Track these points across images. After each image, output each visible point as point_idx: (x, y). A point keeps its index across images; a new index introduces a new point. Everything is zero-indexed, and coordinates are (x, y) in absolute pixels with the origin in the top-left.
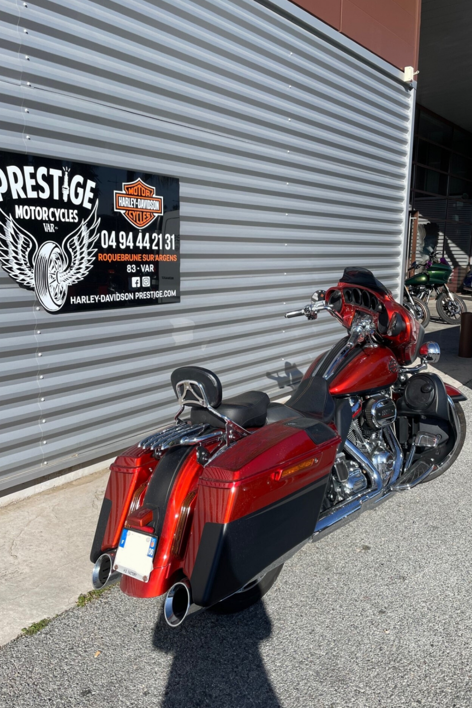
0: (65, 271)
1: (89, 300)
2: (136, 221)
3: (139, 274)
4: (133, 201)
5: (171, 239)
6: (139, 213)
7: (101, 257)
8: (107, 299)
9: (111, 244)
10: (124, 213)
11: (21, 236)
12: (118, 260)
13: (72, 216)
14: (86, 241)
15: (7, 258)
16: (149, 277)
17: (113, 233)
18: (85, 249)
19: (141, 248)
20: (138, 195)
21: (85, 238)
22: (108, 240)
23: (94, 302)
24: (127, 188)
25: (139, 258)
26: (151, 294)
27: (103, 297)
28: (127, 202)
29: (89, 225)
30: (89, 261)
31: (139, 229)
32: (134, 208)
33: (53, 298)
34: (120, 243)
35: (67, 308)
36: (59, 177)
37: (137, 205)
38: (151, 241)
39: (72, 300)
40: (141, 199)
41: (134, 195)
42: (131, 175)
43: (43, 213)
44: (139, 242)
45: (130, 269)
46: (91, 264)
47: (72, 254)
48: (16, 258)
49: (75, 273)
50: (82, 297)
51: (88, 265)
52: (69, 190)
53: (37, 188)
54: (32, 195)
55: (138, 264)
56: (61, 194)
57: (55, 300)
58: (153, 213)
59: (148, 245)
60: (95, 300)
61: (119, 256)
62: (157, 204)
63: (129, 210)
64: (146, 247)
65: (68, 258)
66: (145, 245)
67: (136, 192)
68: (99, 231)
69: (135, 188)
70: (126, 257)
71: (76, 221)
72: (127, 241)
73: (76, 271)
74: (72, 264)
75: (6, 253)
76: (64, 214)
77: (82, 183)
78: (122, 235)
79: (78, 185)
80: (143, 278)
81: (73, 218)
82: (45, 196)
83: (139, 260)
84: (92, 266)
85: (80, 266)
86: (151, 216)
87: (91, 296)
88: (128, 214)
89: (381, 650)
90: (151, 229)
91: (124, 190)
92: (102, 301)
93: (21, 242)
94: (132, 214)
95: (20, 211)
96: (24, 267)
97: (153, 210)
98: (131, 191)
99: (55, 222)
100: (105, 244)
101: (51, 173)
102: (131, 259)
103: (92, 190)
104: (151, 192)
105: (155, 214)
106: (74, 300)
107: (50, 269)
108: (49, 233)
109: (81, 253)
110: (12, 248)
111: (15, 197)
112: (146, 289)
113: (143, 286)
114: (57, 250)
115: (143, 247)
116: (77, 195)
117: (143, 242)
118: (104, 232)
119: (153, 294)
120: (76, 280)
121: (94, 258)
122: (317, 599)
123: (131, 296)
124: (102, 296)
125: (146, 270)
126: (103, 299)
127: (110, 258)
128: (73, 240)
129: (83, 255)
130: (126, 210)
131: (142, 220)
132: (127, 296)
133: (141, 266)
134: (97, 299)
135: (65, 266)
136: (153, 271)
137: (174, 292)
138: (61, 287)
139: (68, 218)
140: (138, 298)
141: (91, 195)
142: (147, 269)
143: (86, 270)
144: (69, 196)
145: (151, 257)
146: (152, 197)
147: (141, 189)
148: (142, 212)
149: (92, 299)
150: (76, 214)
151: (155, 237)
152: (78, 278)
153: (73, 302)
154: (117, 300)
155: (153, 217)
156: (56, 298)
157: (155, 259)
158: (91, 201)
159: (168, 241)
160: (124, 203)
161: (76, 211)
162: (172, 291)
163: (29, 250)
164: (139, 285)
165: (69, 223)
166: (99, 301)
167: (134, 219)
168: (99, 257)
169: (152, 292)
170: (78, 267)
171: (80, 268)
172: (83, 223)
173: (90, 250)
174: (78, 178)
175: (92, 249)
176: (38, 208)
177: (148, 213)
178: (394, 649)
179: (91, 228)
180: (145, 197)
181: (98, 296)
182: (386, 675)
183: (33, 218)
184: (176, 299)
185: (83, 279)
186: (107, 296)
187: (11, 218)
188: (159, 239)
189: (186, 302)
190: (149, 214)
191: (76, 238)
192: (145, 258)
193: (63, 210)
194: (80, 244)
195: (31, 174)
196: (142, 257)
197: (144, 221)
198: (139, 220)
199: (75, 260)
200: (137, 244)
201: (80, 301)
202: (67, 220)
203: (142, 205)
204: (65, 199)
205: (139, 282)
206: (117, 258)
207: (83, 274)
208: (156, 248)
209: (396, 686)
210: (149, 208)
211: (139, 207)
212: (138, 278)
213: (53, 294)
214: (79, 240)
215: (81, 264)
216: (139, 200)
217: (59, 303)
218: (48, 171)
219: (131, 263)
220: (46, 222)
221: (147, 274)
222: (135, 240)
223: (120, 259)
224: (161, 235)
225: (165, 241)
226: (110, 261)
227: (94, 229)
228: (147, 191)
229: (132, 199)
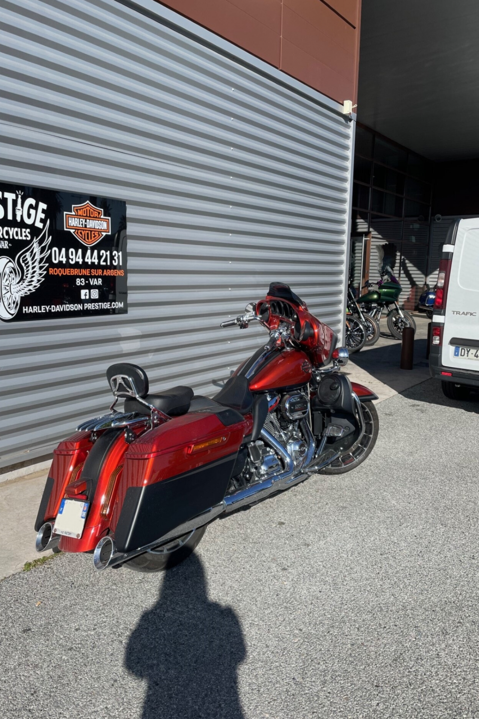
0: (18, 283)
1: (41, 309)
2: (85, 239)
3: (89, 287)
4: (82, 221)
5: (119, 256)
6: (88, 232)
7: (51, 271)
8: (57, 310)
9: (61, 259)
10: (74, 232)
12: (68, 274)
13: (25, 235)
14: (38, 257)
16: (97, 290)
17: (64, 250)
18: (36, 264)
19: (90, 263)
20: (87, 216)
21: (37, 254)
22: (59, 256)
23: (45, 311)
24: (77, 210)
25: (88, 272)
26: (99, 305)
27: (53, 308)
28: (76, 222)
29: (40, 242)
30: (41, 274)
31: (87, 247)
32: (83, 227)
33: (7, 308)
34: (70, 259)
35: (20, 316)
36: (13, 200)
37: (86, 225)
38: (100, 257)
39: (24, 310)
40: (90, 220)
41: (83, 216)
42: (79, 198)
44: (88, 259)
45: (78, 282)
46: (42, 278)
47: (25, 268)
49: (27, 286)
50: (34, 307)
51: (39, 278)
52: (22, 211)
55: (87, 278)
56: (14, 215)
57: (8, 309)
58: (101, 232)
59: (96, 261)
60: (46, 310)
61: (70, 271)
62: (105, 224)
63: (78, 230)
64: (94, 263)
65: (21, 272)
66: (93, 261)
67: (84, 213)
68: (50, 247)
69: (84, 210)
70: (75, 272)
71: (29, 239)
72: (76, 257)
73: (28, 284)
74: (25, 277)
76: (17, 233)
77: (34, 205)
78: (72, 252)
79: (31, 206)
80: (92, 290)
81: (26, 236)
83: (88, 274)
84: (43, 279)
85: (32, 279)
86: (99, 235)
87: (43, 307)
88: (77, 233)
89: (277, 595)
90: (99, 247)
91: (74, 211)
92: (53, 311)
94: (81, 233)
97: (101, 229)
98: (80, 213)
99: (9, 240)
100: (55, 260)
101: (5, 196)
102: (80, 273)
103: (43, 211)
104: (99, 213)
105: (103, 233)
106: (27, 310)
107: (4, 281)
108: (3, 249)
109: (33, 268)
112: (94, 301)
113: (92, 298)
114: (10, 264)
116: (29, 216)
117: (91, 258)
118: (55, 249)
119: (101, 305)
120: (28, 292)
121: (45, 272)
122: (232, 561)
123: (79, 307)
124: (52, 306)
125: (94, 283)
126: (54, 309)
127: (60, 273)
128: (26, 256)
129: (35, 269)
130: (76, 229)
131: (91, 239)
132: (76, 306)
133: (90, 279)
134: (47, 309)
135: (18, 279)
136: (101, 284)
137: (121, 304)
138: (14, 298)
139: (21, 236)
140: (87, 308)
141: (43, 216)
142: (96, 283)
143: (38, 282)
144: (22, 216)
145: (100, 272)
146: (100, 218)
147: (89, 210)
148: (91, 231)
149: (43, 309)
150: (29, 233)
151: (103, 254)
152: (30, 290)
153: (25, 311)
154: (67, 310)
155: (101, 235)
156: (9, 308)
157: (103, 273)
158: (42, 221)
159: (116, 258)
160: (73, 223)
161: (28, 230)
162: (119, 303)
164: (87, 297)
165: (22, 240)
166: (50, 311)
167: (83, 238)
168: (50, 272)
169: (100, 304)
170: (30, 280)
171: (32, 281)
172: (35, 240)
173: (41, 265)
174: (31, 201)
175: (44, 263)
177: (96, 233)
178: (288, 595)
179: (43, 245)
180: (94, 217)
181: (49, 306)
182: (278, 612)
184: (124, 311)
185: (34, 291)
186: (58, 306)
188: (107, 255)
189: (133, 313)
190: (98, 233)
191: (28, 254)
192: (94, 272)
193: (16, 229)
194: (32, 259)
196: (90, 271)
197: (93, 239)
198: (88, 239)
199: (27, 274)
200: (86, 260)
201: (32, 311)
202: (20, 238)
203: (91, 225)
204: (19, 219)
205: (88, 294)
206: (67, 272)
207: (35, 286)
208: (104, 264)
209: (284, 620)
210: (97, 228)
211: (88, 227)
212: (87, 291)
213: (6, 304)
214: (31, 256)
215: (32, 277)
216: (88, 220)
217: (12, 312)
218: (3, 195)
219: (80, 277)
220: (0, 239)
221: (95, 287)
222: (84, 256)
223: (70, 273)
224: (109, 252)
225: (112, 258)
226: (60, 274)
227: (45, 246)
228: (95, 212)
229: (81, 220)
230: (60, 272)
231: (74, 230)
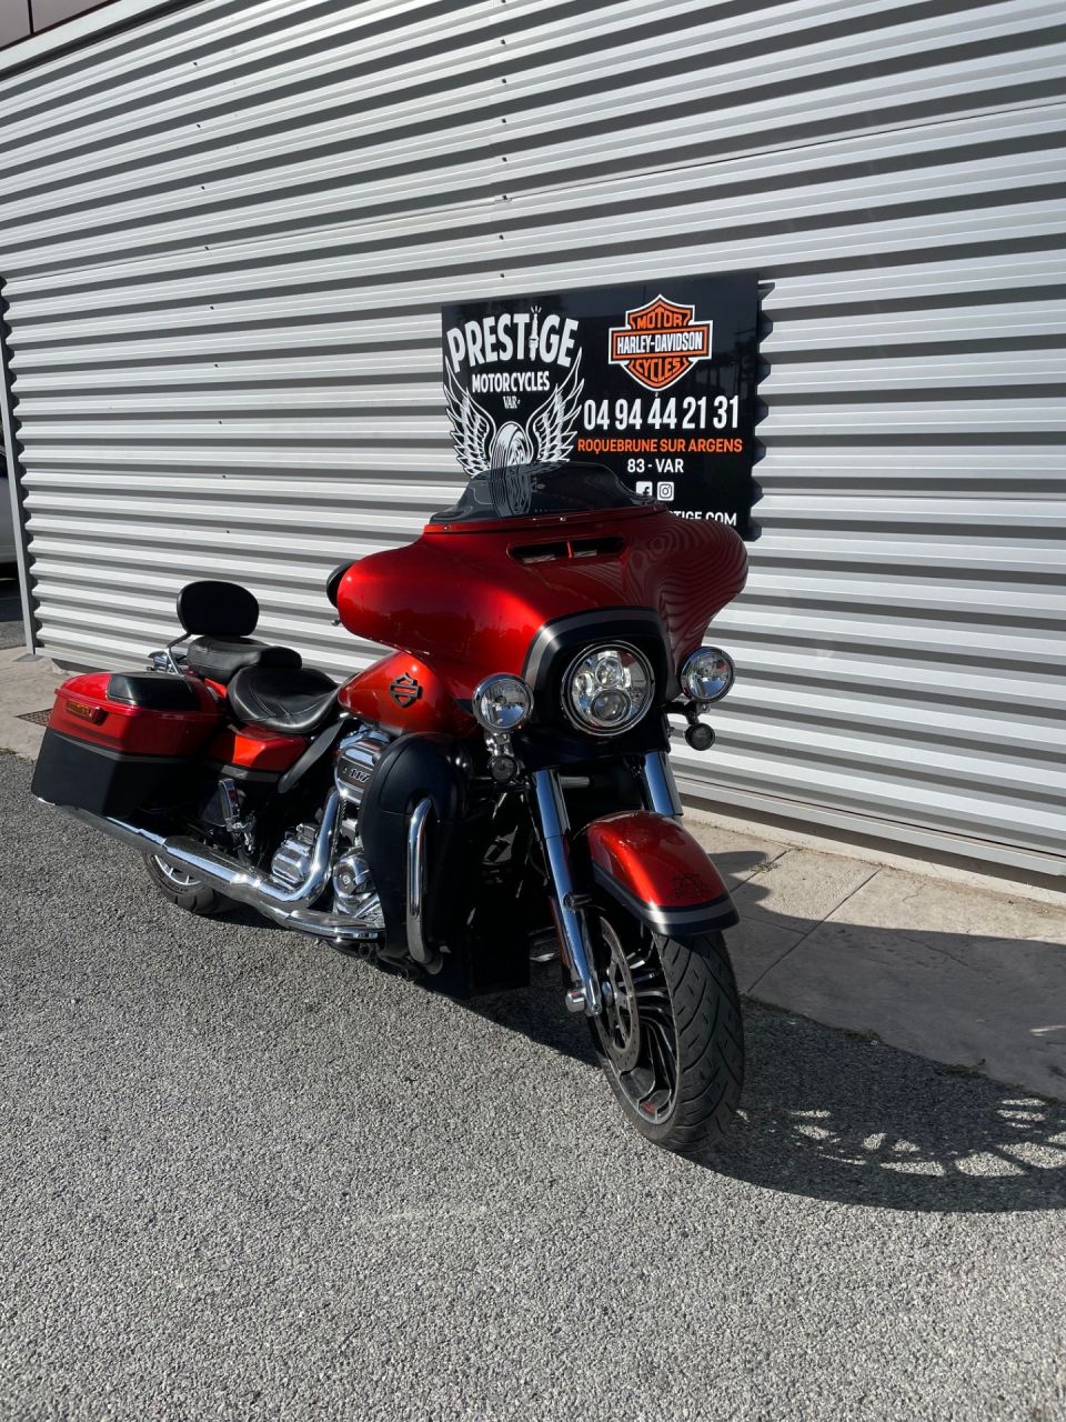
2: (649, 378)
3: (653, 476)
4: (645, 341)
5: (730, 408)
6: (656, 361)
7: (582, 445)
9: (599, 422)
10: (627, 366)
11: (478, 416)
12: (612, 450)
14: (560, 420)
15: (462, 447)
16: (672, 484)
17: (605, 403)
18: (557, 432)
19: (657, 427)
20: (656, 328)
21: (558, 414)
22: (597, 416)
24: (635, 320)
25: (653, 445)
28: (633, 345)
29: (565, 393)
30: (563, 451)
31: (654, 393)
32: (646, 353)
34: (617, 419)
37: (652, 348)
38: (681, 413)
40: (661, 334)
41: (647, 329)
43: (504, 382)
44: (654, 417)
45: (631, 466)
46: (566, 457)
47: (540, 440)
48: (471, 447)
51: (561, 458)
53: (499, 346)
54: (492, 357)
55: (649, 457)
58: (687, 357)
59: (672, 422)
62: (698, 339)
63: (636, 359)
64: (668, 425)
65: (533, 447)
66: (666, 420)
67: (651, 323)
68: (582, 401)
69: (649, 315)
70: (626, 445)
72: (629, 415)
74: (539, 456)
75: (462, 440)
76: (530, 379)
78: (622, 406)
80: (659, 484)
81: (543, 384)
82: (506, 356)
83: (652, 450)
85: (550, 460)
86: (682, 364)
88: (634, 366)
90: (680, 391)
91: (629, 323)
93: (477, 425)
94: (642, 366)
95: (478, 383)
96: (480, 459)
97: (688, 350)
98: (641, 323)
99: (518, 394)
100: (590, 423)
102: (637, 447)
104: (684, 316)
105: (690, 359)
108: (510, 410)
109: (552, 440)
110: (467, 433)
111: (473, 363)
113: (660, 498)
114: (519, 435)
115: (661, 425)
117: (662, 416)
118: (590, 402)
121: (572, 447)
125: (666, 468)
128: (541, 419)
129: (555, 443)
130: (630, 359)
131: (663, 374)
133: (657, 460)
135: (530, 460)
136: (682, 471)
137: (730, 517)
142: (669, 468)
144: (538, 350)
145: (680, 444)
146: (687, 326)
147: (663, 314)
148: (664, 359)
151: (690, 404)
155: (687, 364)
157: (687, 447)
159: (722, 412)
160: (627, 348)
161: (547, 373)
162: (726, 515)
163: (485, 435)
167: (646, 375)
168: (580, 446)
170: (546, 461)
172: (556, 390)
173: (565, 434)
175: (570, 431)
176: (499, 375)
177: (675, 359)
179: (569, 397)
180: (672, 327)
183: (492, 390)
187: (468, 393)
188: (698, 408)
190: (679, 359)
191: (545, 415)
192: (666, 445)
193: (529, 374)
194: (551, 425)
195: (491, 328)
196: (658, 443)
197: (667, 374)
198: (656, 375)
199: (543, 451)
200: (650, 421)
202: (534, 389)
203: (664, 345)
204: (533, 356)
205: (650, 491)
206: (611, 446)
208: (692, 426)
210: (679, 349)
211: (657, 350)
212: (650, 484)
214: (549, 418)
215: (550, 456)
216: (657, 337)
219: (636, 456)
220: (506, 394)
221: (667, 477)
222: (645, 413)
223: (616, 448)
224: (704, 399)
225: (712, 412)
226: (597, 451)
227: (573, 399)
228: (675, 316)
229: (643, 337)
230: (596, 446)
231: (627, 362)
